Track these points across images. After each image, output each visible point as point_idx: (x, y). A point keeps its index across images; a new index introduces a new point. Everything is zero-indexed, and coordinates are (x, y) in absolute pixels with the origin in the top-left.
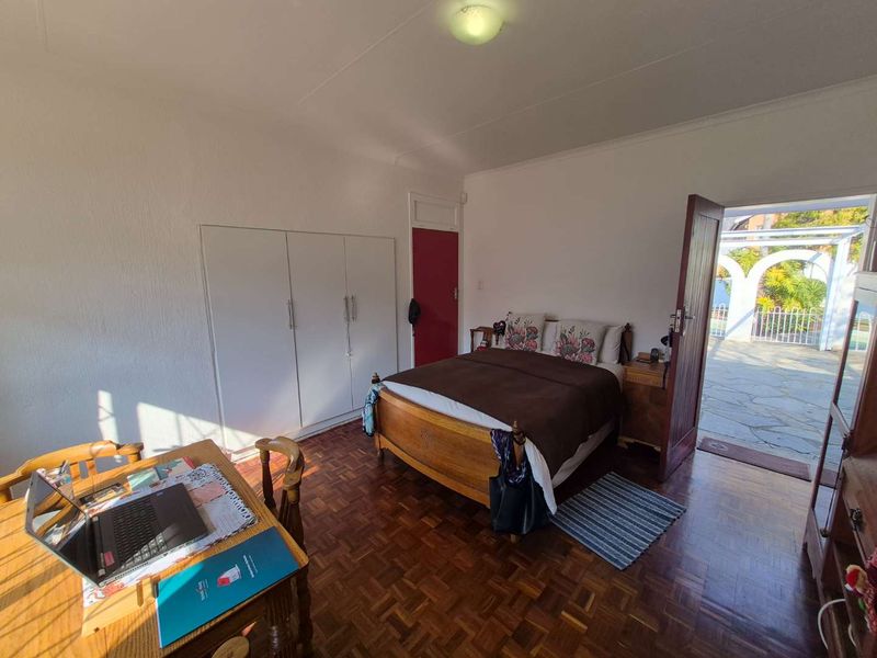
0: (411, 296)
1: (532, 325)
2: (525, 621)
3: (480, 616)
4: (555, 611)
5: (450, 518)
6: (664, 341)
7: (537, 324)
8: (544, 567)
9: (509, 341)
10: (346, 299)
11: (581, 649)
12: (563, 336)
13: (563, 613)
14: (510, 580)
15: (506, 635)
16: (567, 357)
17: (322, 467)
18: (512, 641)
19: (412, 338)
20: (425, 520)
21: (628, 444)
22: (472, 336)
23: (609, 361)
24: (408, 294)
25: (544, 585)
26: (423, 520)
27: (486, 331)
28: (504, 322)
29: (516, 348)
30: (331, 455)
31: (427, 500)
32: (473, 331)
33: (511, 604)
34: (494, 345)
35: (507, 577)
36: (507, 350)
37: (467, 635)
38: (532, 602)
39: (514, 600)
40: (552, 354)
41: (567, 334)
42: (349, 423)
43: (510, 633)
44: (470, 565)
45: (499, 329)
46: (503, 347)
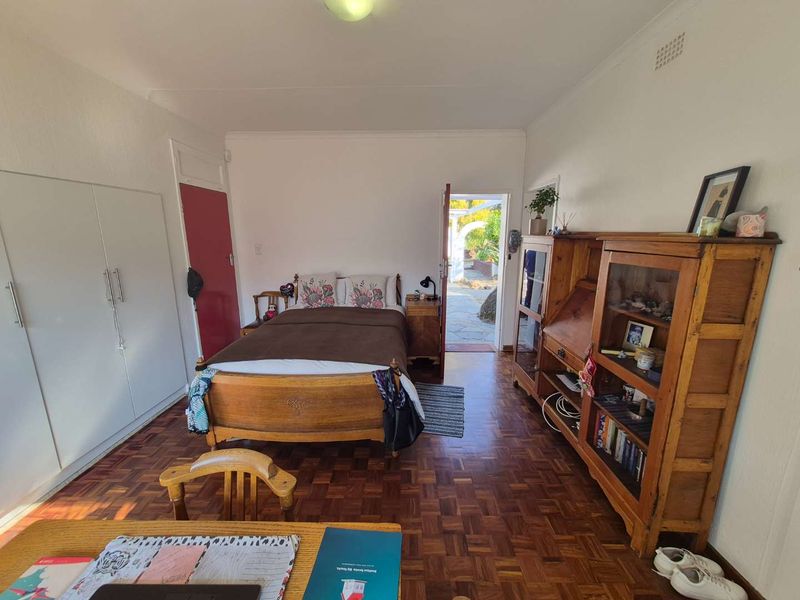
0: (188, 265)
1: (327, 283)
2: (440, 500)
3: (414, 517)
4: (450, 482)
5: (337, 467)
6: (422, 283)
7: (330, 282)
8: (425, 461)
9: (307, 300)
10: (108, 274)
11: (476, 492)
12: (356, 290)
13: (456, 480)
14: (413, 481)
15: (438, 517)
16: (363, 306)
17: (139, 500)
18: (443, 517)
19: (194, 314)
20: (316, 481)
21: (412, 361)
22: (256, 303)
23: (390, 303)
24: (185, 264)
25: (433, 472)
26: (314, 482)
27: (273, 295)
28: (292, 285)
29: (315, 306)
30: (139, 481)
31: (304, 465)
32: (256, 298)
33: (426, 496)
34: (282, 308)
35: (410, 481)
36: (306, 309)
37: (417, 535)
38: (435, 486)
39: (425, 491)
40: (350, 305)
41: (359, 287)
42: (132, 437)
43: (439, 513)
44: (380, 491)
45: (288, 292)
46: (302, 307)
